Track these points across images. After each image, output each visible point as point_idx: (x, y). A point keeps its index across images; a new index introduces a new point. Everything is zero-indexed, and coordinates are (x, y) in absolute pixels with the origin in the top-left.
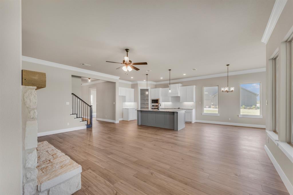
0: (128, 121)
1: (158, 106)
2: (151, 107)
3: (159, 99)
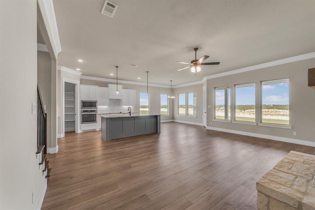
1: (95, 111)
2: (81, 113)
3: (97, 101)
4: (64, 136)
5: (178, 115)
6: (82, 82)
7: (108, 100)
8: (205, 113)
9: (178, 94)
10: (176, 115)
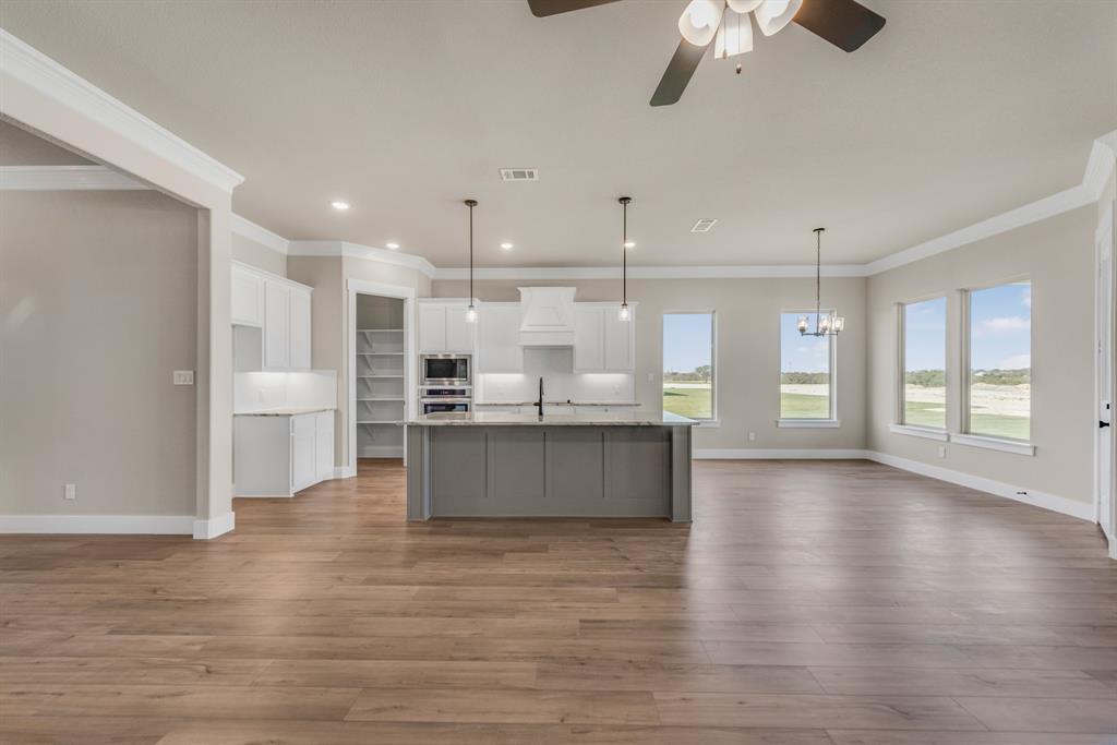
0: (286, 500)
1: (463, 392)
2: (423, 397)
3: (470, 356)
4: (355, 474)
5: (894, 428)
6: (436, 290)
7: (520, 353)
8: (1102, 424)
9: (901, 305)
10: (886, 424)
